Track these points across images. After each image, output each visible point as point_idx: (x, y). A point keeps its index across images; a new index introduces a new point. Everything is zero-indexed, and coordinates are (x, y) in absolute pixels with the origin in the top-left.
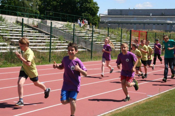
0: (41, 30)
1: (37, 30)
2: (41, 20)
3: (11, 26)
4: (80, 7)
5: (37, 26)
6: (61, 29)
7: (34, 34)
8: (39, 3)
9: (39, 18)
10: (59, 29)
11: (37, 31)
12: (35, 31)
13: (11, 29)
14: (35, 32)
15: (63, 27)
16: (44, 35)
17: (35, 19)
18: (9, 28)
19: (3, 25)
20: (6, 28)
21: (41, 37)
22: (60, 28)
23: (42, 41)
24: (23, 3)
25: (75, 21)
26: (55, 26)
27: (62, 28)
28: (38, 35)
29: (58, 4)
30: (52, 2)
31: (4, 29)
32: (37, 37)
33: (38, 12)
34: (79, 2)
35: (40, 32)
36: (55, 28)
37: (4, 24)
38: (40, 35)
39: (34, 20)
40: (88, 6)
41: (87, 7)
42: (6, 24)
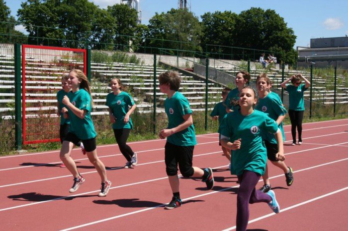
0: (198, 75)
1: (192, 75)
2: (199, 59)
3: (149, 71)
4: (266, 38)
5: (193, 68)
6: (231, 73)
7: (186, 82)
8: (200, 34)
9: (197, 56)
10: (229, 73)
11: (191, 77)
12: (188, 77)
13: (149, 75)
14: (189, 79)
15: (235, 68)
16: (202, 83)
17: (189, 58)
18: (145, 74)
19: (136, 69)
20: (141, 73)
21: (197, 86)
22: (230, 70)
23: (198, 92)
24: (177, 36)
25: (255, 58)
26: (223, 68)
27: (233, 70)
28: (192, 84)
29: (231, 34)
30: (222, 32)
31: (135, 75)
32: (190, 86)
33: (200, 48)
34: (264, 30)
35: (196, 78)
36: (223, 70)
37: (138, 68)
38: (195, 84)
39: (187, 60)
40: (279, 35)
41: (278, 37)
42: (140, 68)
